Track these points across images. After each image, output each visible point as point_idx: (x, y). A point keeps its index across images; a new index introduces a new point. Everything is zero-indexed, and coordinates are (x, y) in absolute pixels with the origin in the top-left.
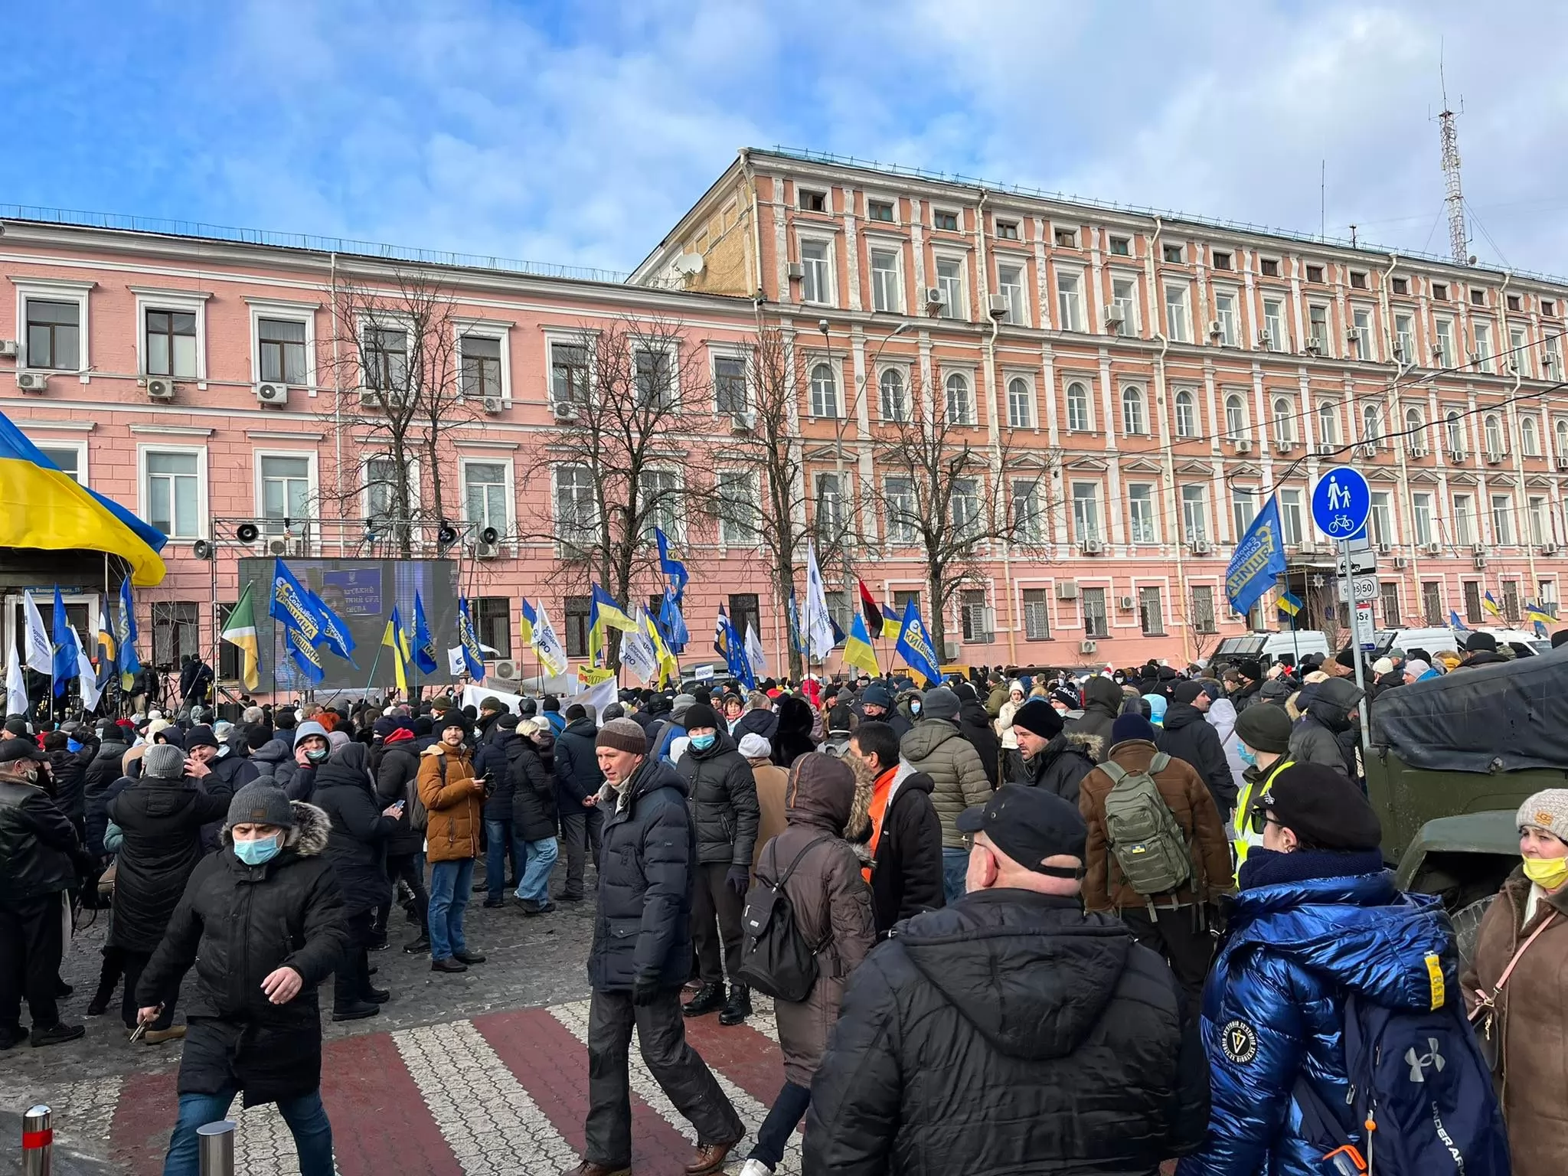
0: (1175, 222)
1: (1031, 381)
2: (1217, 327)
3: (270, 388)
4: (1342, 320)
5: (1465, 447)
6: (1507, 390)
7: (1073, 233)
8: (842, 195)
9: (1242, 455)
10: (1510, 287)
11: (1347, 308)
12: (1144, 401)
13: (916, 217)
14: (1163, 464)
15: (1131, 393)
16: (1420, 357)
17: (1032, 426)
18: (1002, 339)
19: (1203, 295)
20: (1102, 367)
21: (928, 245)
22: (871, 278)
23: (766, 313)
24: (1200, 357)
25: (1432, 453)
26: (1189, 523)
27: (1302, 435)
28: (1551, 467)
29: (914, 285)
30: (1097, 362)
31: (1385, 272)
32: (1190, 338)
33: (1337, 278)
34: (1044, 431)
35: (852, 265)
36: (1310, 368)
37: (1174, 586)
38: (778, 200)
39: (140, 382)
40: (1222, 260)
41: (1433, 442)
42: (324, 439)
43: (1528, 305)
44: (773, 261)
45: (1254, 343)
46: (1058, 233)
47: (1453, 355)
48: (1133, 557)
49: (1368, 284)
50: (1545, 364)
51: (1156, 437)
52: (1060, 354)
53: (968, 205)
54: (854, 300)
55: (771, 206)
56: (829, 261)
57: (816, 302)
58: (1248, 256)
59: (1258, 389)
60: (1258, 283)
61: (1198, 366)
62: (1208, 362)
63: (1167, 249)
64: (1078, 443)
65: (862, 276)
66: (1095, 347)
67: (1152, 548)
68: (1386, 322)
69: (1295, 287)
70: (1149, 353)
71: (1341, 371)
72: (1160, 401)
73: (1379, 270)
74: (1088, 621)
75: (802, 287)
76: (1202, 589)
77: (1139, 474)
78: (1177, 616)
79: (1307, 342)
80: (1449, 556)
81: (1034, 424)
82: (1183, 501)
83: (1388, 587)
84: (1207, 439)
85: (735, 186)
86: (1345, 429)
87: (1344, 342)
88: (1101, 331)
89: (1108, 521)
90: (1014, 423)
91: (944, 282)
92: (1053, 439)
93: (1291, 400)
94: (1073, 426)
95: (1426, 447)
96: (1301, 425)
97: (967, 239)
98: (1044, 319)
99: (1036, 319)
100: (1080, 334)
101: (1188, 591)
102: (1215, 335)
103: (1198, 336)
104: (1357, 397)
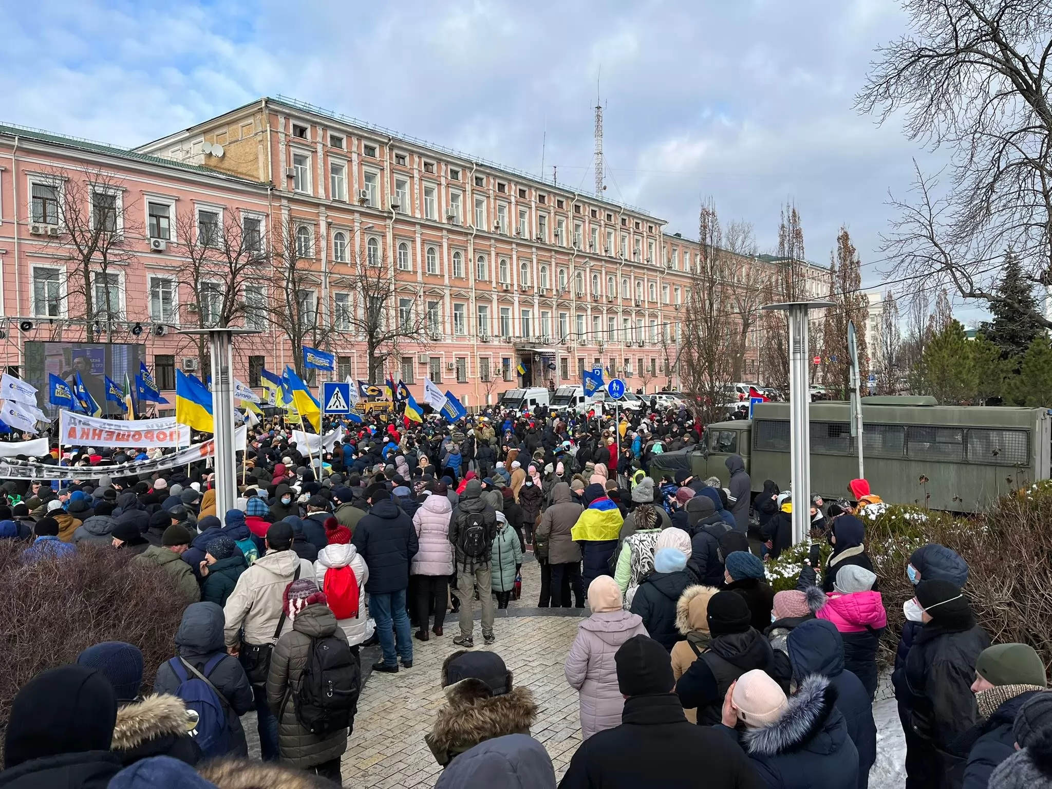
0: (482, 165)
1: (409, 245)
2: (498, 223)
4: (553, 224)
5: (599, 293)
6: (618, 265)
7: (432, 165)
8: (316, 131)
9: (506, 291)
10: (623, 214)
11: (555, 219)
12: (463, 259)
13: (355, 147)
14: (470, 294)
15: (457, 255)
16: (584, 247)
17: (409, 270)
18: (397, 221)
19: (492, 206)
20: (444, 240)
21: (360, 164)
22: (330, 180)
23: (273, 195)
24: (489, 239)
25: (586, 295)
26: (480, 325)
27: (532, 282)
28: (633, 304)
29: (353, 187)
30: (442, 237)
31: (572, 202)
32: (485, 228)
33: (551, 202)
34: (415, 272)
35: (321, 172)
36: (537, 248)
37: (473, 357)
38: (281, 129)
40: (501, 187)
41: (586, 289)
42: (7, 253)
43: (629, 223)
44: (278, 166)
45: (514, 233)
46: (426, 164)
47: (597, 246)
48: (455, 342)
49: (564, 207)
50: (634, 254)
51: (468, 279)
52: (425, 231)
53: (382, 144)
54: (321, 192)
55: (277, 132)
56: (308, 167)
57: (300, 191)
58: (513, 187)
59: (515, 257)
60: (517, 202)
61: (488, 243)
62: (493, 241)
63: (477, 178)
64: (431, 280)
65: (326, 178)
66: (441, 229)
67: (462, 338)
68: (571, 228)
69: (533, 205)
70: (467, 234)
71: (550, 250)
72: (470, 261)
73: (569, 200)
74: (432, 374)
75: (293, 181)
76: (484, 359)
77: (459, 299)
78: (473, 372)
79: (537, 235)
80: (590, 346)
81: (410, 268)
82: (478, 314)
83: (564, 360)
84: (491, 282)
85: (253, 114)
86: (550, 281)
87: (553, 236)
88: (445, 221)
89: (444, 323)
90: (401, 267)
91: (367, 186)
92: (420, 278)
93: (528, 264)
94: (429, 271)
95: (584, 292)
96: (532, 277)
97: (381, 163)
98: (417, 211)
99: (413, 211)
100: (435, 221)
101: (479, 360)
102: (497, 228)
103: (489, 227)
104: (557, 264)
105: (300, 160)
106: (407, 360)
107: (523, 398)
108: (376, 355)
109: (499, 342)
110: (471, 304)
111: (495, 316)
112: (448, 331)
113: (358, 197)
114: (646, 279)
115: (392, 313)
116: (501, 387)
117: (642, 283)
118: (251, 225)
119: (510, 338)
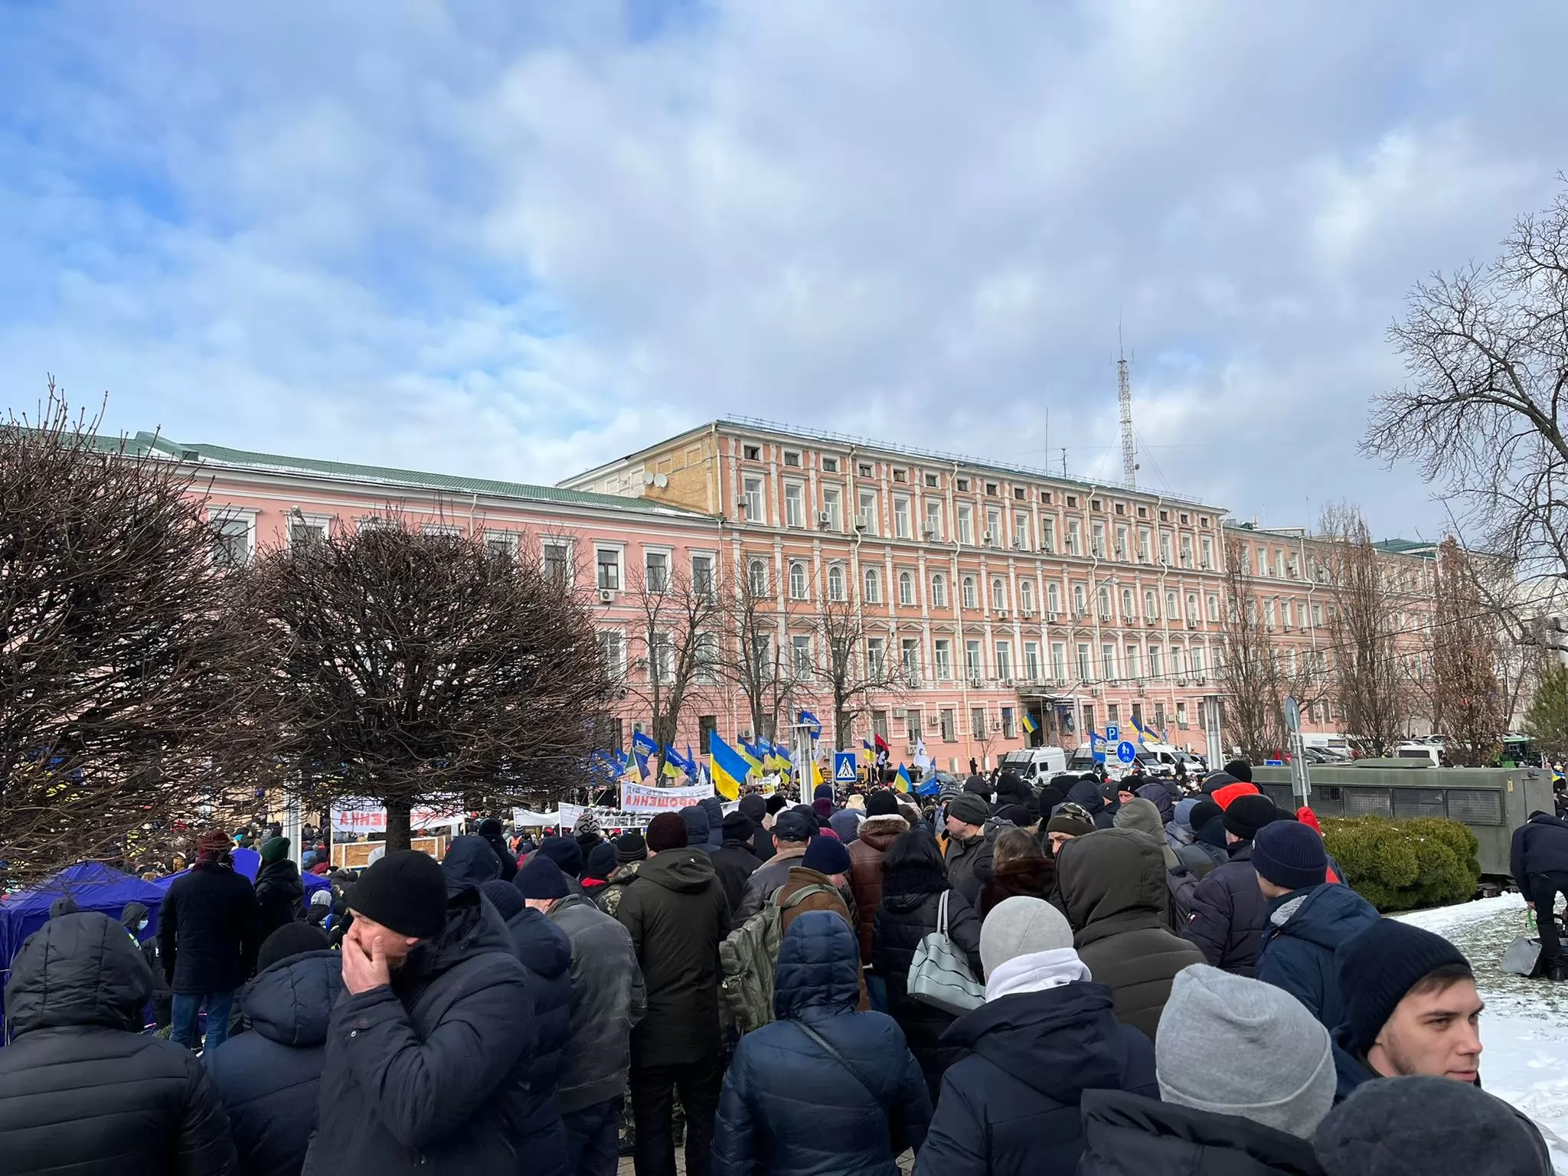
0: (965, 464)
1: (878, 571)
2: (988, 534)
4: (1062, 529)
5: (1134, 614)
6: (1159, 574)
7: (904, 472)
8: (769, 450)
9: (1002, 620)
10: (1162, 505)
11: (1065, 520)
12: (944, 584)
13: (812, 464)
14: (955, 626)
15: (937, 579)
16: (1108, 554)
17: (879, 602)
18: (863, 544)
19: (980, 513)
20: (920, 562)
21: (819, 482)
22: (785, 504)
23: (723, 528)
24: (978, 555)
25: (1114, 617)
26: (970, 666)
27: (1038, 607)
28: (1185, 627)
29: (811, 509)
30: (917, 559)
31: (1088, 497)
32: (972, 542)
33: (1059, 501)
34: (886, 605)
35: (775, 496)
36: (1043, 562)
37: (962, 708)
38: (732, 453)
40: (991, 489)
41: (1114, 610)
43: (1172, 517)
44: (729, 495)
45: (1010, 545)
46: (895, 472)
47: (1127, 552)
48: (938, 689)
49: (1078, 505)
50: (1182, 557)
51: (952, 608)
52: (897, 553)
53: (843, 456)
54: (776, 519)
55: (727, 457)
56: (761, 493)
57: (752, 520)
58: (1007, 487)
59: (1012, 575)
60: (1012, 505)
61: (976, 561)
62: (983, 558)
63: (959, 482)
64: (905, 613)
65: (781, 503)
66: (917, 549)
67: (948, 684)
68: (1088, 531)
69: (1035, 506)
70: (948, 552)
71: (1061, 563)
72: (954, 584)
73: (1084, 495)
74: (910, 731)
75: (745, 510)
76: (977, 711)
77: (942, 634)
78: (963, 728)
79: (1041, 544)
80: (1124, 687)
81: (880, 600)
82: (967, 651)
83: (1088, 708)
84: (982, 610)
85: (701, 439)
86: (1063, 602)
87: (1063, 544)
88: (920, 539)
89: (923, 665)
90: (868, 599)
91: (827, 506)
92: (892, 611)
93: (1031, 582)
94: (903, 601)
95: (1111, 614)
96: (1038, 600)
97: (842, 478)
98: (887, 530)
99: (882, 531)
100: (908, 540)
101: (970, 712)
102: (987, 540)
103: (977, 541)
104: (1070, 580)
105: (752, 485)
106: (879, 714)
107: (1030, 762)
108: (843, 710)
109: (997, 686)
110: (957, 639)
111: (990, 652)
112: (929, 674)
113: (817, 521)
114: (1202, 591)
115: (860, 658)
116: (1001, 746)
117: (1196, 596)
118: (700, 564)
119: (1010, 681)
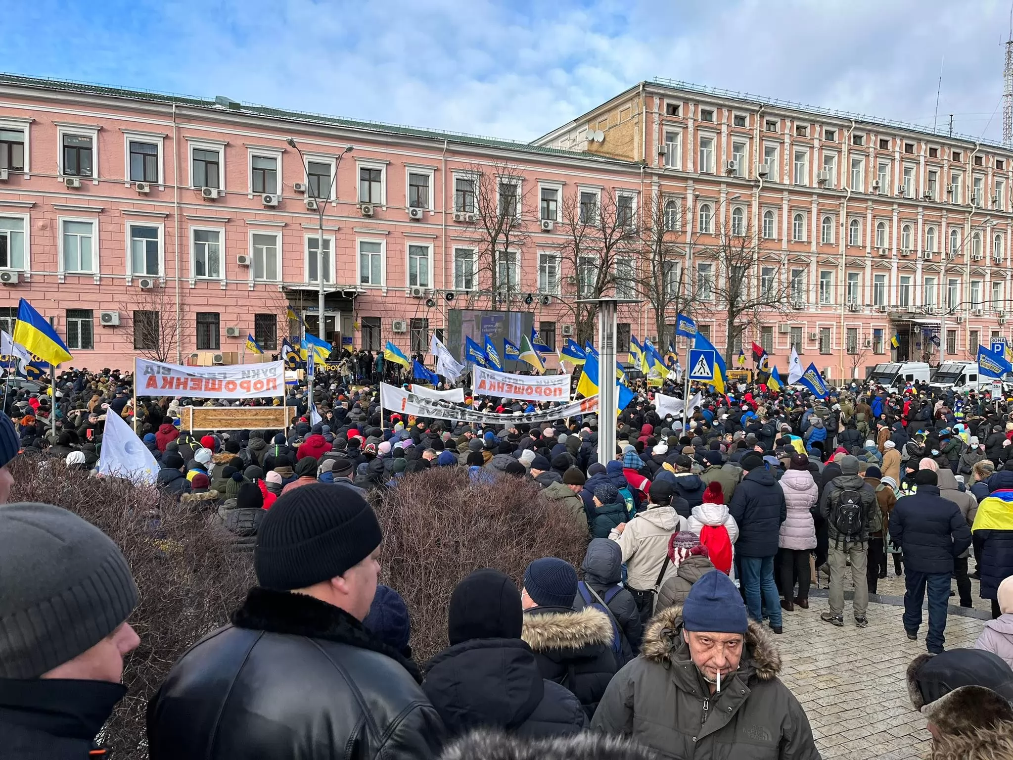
0: (862, 122)
1: (776, 212)
2: (877, 183)
3: (415, 211)
4: (945, 180)
5: (1002, 255)
7: (805, 128)
8: (689, 107)
9: (882, 256)
11: (949, 173)
12: (833, 224)
13: (726, 119)
14: (839, 260)
15: (827, 220)
16: (985, 203)
17: (774, 238)
18: (764, 189)
19: (872, 164)
20: (813, 205)
21: (729, 135)
22: (699, 154)
23: (645, 172)
24: (866, 200)
25: (985, 258)
26: (849, 293)
27: (916, 246)
29: (721, 158)
30: (811, 202)
31: (972, 152)
32: (862, 190)
33: (944, 155)
34: (780, 240)
35: (690, 146)
36: (925, 207)
37: (839, 327)
38: (656, 110)
39: (358, 206)
40: (884, 143)
41: (986, 251)
42: (437, 237)
44: (651, 145)
45: (896, 192)
46: (798, 128)
47: (1003, 201)
48: (819, 311)
49: (962, 159)
51: (838, 245)
52: (793, 197)
53: (752, 112)
54: (690, 166)
55: (652, 113)
56: (679, 144)
57: (670, 167)
58: (898, 142)
59: (895, 219)
60: (902, 158)
61: (864, 205)
62: (870, 203)
63: (855, 137)
64: (797, 247)
65: (695, 153)
67: (829, 307)
68: (969, 182)
69: (922, 160)
70: (839, 197)
71: (941, 209)
72: (842, 225)
73: (968, 151)
74: (792, 344)
75: (664, 158)
76: (852, 330)
77: (827, 266)
78: (838, 344)
79: (925, 193)
80: (987, 317)
81: (775, 236)
82: (848, 281)
83: (951, 333)
84: (864, 247)
85: (631, 99)
86: (939, 243)
87: (945, 193)
88: (815, 185)
89: (808, 291)
90: (765, 235)
91: (735, 156)
92: (784, 245)
93: (912, 226)
94: (795, 238)
95: (982, 254)
96: (916, 240)
97: (750, 132)
98: (786, 178)
99: (782, 178)
100: (805, 187)
101: (845, 331)
102: (875, 188)
103: (866, 188)
104: (948, 225)
105: (671, 137)
106: (767, 330)
107: (897, 373)
108: (735, 324)
109: (871, 311)
110: (839, 271)
111: (868, 283)
112: (813, 299)
113: (726, 168)
115: (754, 282)
116: (871, 360)
118: (625, 202)
119: (884, 307)
